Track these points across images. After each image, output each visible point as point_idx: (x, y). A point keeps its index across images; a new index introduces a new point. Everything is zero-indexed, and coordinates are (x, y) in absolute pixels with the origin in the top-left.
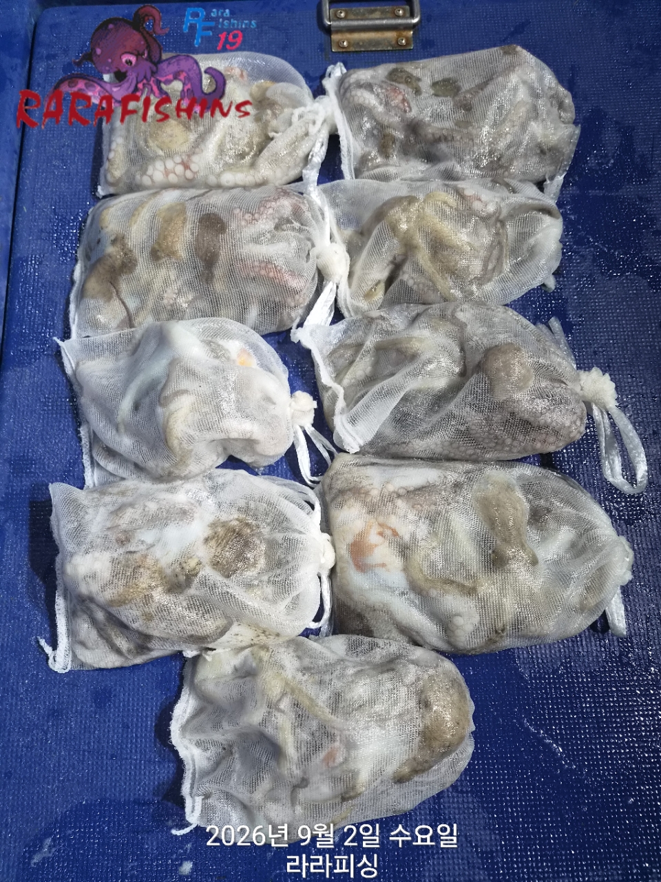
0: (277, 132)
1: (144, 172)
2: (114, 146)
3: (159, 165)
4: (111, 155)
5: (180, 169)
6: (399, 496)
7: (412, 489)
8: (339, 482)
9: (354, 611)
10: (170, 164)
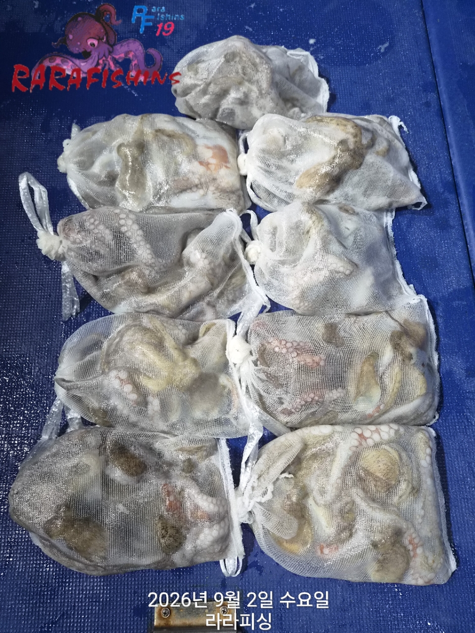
0: (285, 477)
1: (397, 432)
2: (428, 458)
3: (386, 437)
4: (428, 451)
5: (367, 434)
6: (196, 186)
7: (188, 191)
8: (234, 198)
9: (227, 132)
10: (376, 437)
